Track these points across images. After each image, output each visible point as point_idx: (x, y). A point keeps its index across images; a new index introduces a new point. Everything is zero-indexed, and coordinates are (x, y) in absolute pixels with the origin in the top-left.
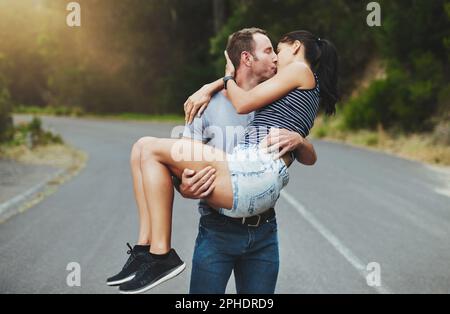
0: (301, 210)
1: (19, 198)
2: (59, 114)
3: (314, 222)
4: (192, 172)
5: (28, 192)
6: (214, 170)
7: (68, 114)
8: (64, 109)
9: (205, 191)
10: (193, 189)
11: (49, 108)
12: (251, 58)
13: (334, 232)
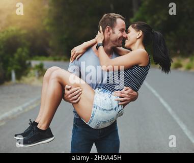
0: (170, 110)
1: (27, 104)
2: (55, 60)
3: (175, 117)
4: (69, 87)
5: (32, 101)
6: (81, 90)
7: (59, 60)
8: (57, 57)
9: (75, 100)
10: (69, 96)
11: (50, 58)
12: (111, 31)
13: (184, 122)
